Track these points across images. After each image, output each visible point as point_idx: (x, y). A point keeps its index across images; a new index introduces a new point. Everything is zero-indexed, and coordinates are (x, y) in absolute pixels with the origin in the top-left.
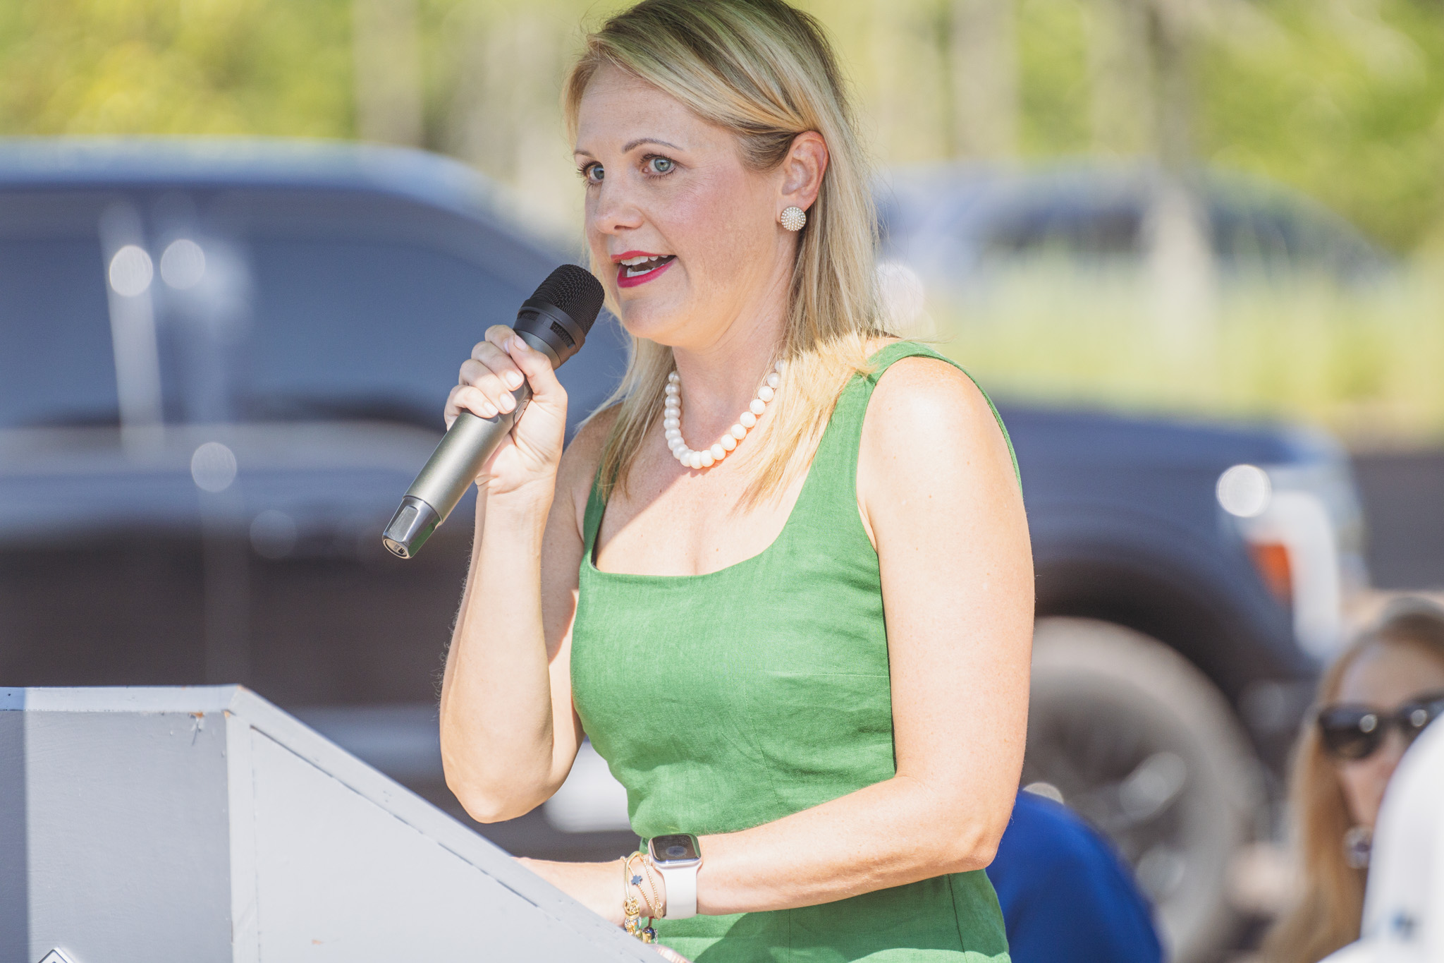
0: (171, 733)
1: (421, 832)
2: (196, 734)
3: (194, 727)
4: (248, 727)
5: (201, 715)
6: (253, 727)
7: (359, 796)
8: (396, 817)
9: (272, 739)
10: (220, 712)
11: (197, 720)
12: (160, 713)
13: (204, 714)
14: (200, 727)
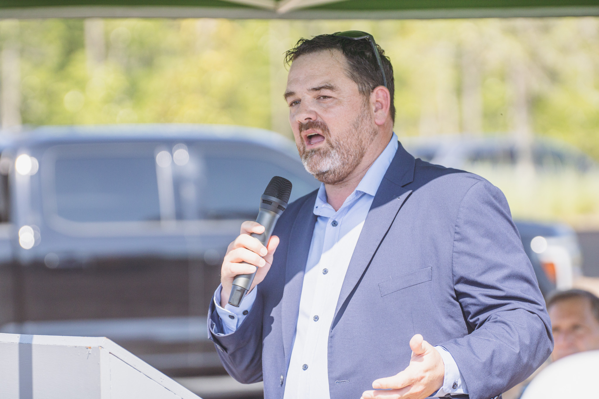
0: (79, 354)
1: (175, 394)
2: (88, 355)
3: (87, 353)
4: (109, 353)
5: (90, 348)
6: (110, 353)
7: (151, 380)
8: (165, 388)
9: (118, 358)
10: (97, 347)
11: (89, 349)
12: (75, 346)
13: (91, 347)
14: (90, 353)
